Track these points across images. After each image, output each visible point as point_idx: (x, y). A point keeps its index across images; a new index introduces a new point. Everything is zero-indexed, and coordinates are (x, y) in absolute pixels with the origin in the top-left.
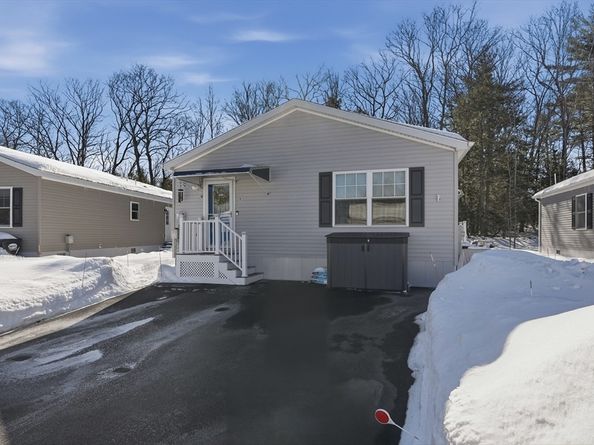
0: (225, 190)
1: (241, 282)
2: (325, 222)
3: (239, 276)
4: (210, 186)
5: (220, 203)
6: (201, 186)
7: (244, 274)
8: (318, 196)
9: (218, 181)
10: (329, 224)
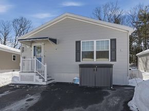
0: (40, 48)
2: (78, 60)
3: (44, 81)
4: (35, 47)
5: (38, 53)
6: (31, 46)
7: (46, 80)
8: (75, 50)
9: (37, 45)
10: (79, 61)
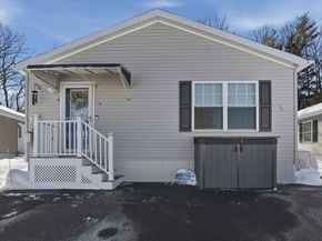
1: (109, 186)
2: (184, 127)
3: (106, 180)
4: (68, 90)
5: (78, 108)
6: (57, 88)
7: (111, 178)
8: (178, 103)
9: (76, 85)
10: (189, 129)
